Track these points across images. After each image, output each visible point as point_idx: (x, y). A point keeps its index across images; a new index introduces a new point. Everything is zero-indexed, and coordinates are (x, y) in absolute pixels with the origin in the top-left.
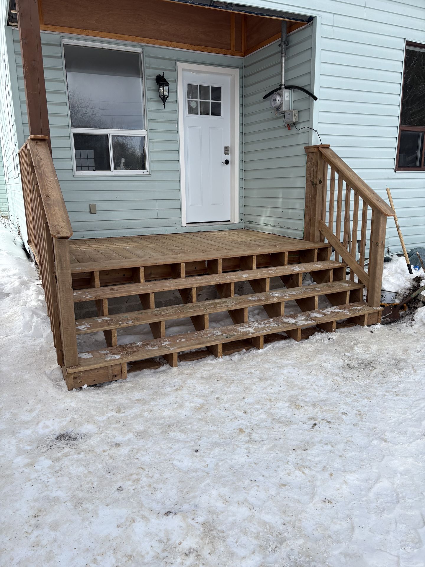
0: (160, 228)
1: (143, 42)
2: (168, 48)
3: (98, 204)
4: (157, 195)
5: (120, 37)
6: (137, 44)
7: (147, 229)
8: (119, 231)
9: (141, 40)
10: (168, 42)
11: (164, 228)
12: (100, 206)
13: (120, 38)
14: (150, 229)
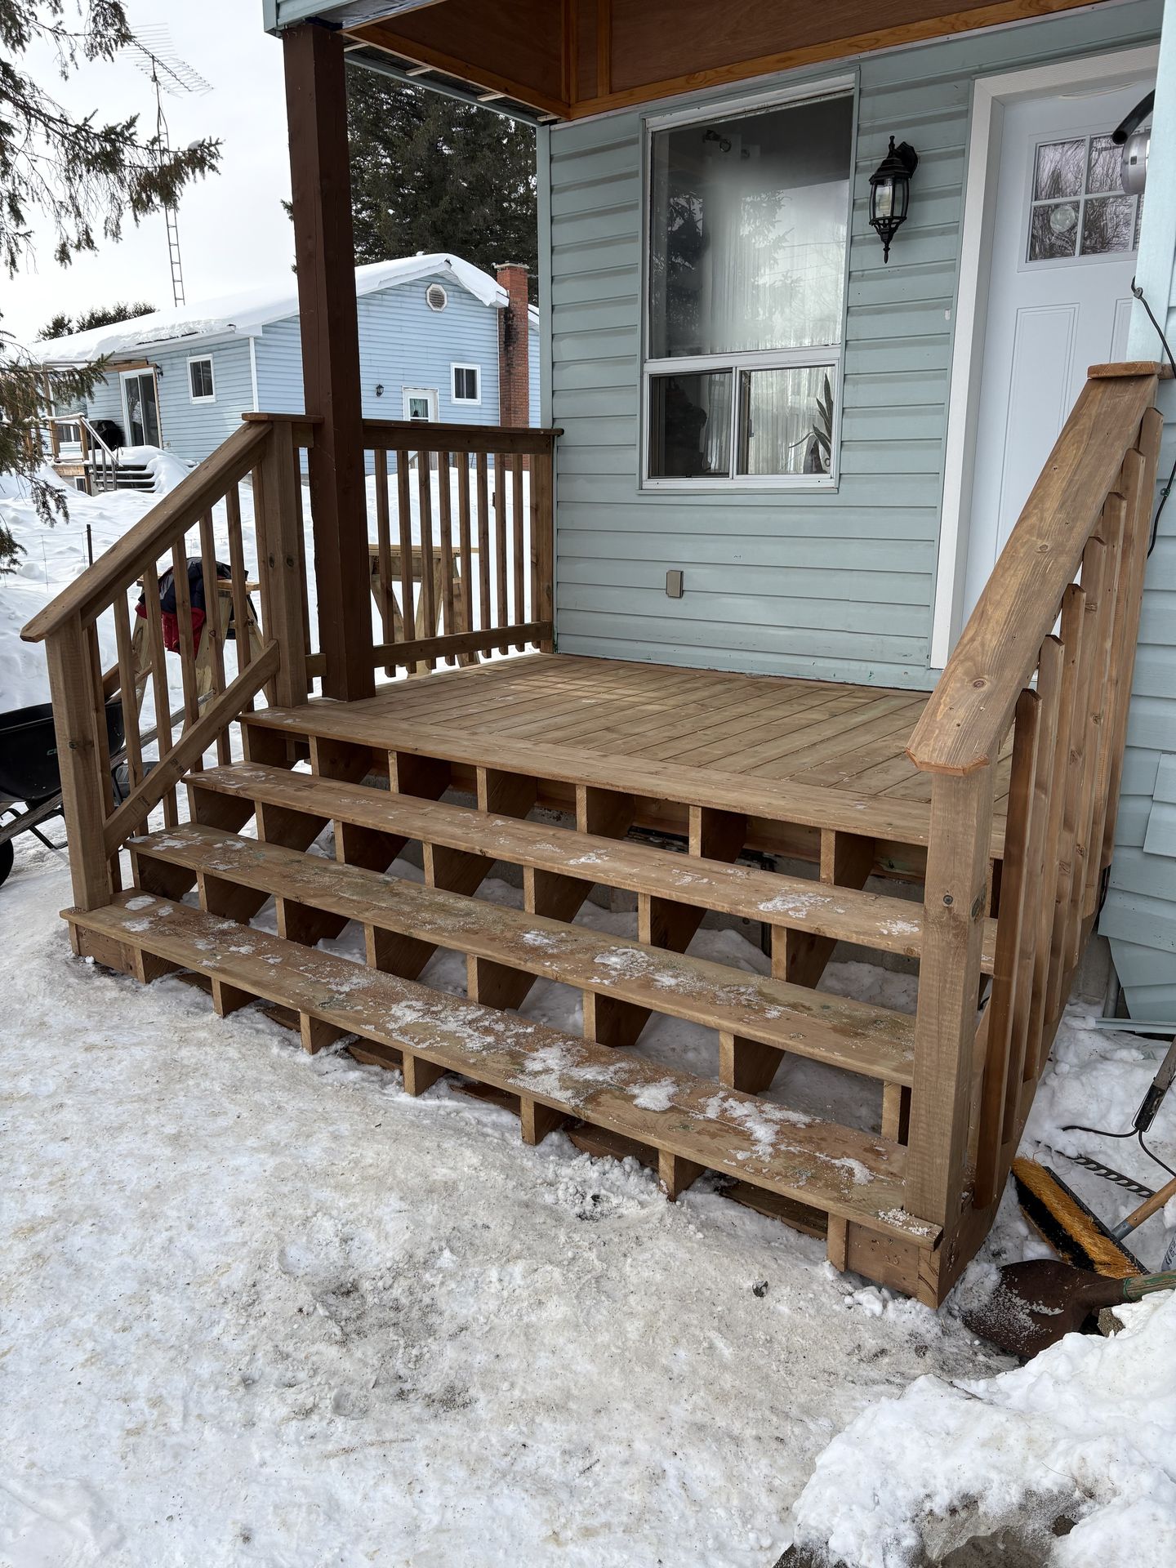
0: (852, 662)
1: (856, 49)
2: (943, 39)
3: (689, 571)
4: (854, 554)
5: (790, 59)
6: (836, 62)
7: (813, 660)
8: (735, 655)
9: (850, 45)
10: (945, 18)
11: (864, 664)
12: (695, 578)
13: (787, 63)
14: (820, 663)
